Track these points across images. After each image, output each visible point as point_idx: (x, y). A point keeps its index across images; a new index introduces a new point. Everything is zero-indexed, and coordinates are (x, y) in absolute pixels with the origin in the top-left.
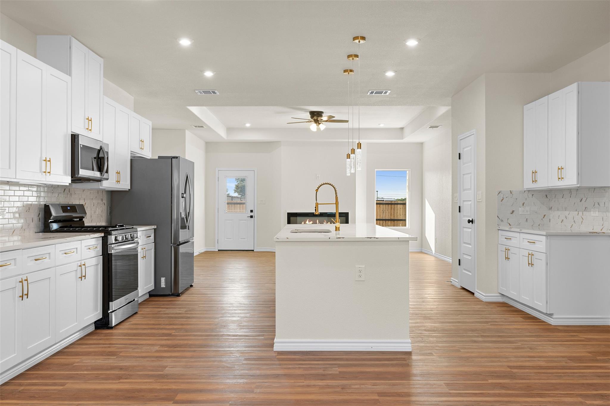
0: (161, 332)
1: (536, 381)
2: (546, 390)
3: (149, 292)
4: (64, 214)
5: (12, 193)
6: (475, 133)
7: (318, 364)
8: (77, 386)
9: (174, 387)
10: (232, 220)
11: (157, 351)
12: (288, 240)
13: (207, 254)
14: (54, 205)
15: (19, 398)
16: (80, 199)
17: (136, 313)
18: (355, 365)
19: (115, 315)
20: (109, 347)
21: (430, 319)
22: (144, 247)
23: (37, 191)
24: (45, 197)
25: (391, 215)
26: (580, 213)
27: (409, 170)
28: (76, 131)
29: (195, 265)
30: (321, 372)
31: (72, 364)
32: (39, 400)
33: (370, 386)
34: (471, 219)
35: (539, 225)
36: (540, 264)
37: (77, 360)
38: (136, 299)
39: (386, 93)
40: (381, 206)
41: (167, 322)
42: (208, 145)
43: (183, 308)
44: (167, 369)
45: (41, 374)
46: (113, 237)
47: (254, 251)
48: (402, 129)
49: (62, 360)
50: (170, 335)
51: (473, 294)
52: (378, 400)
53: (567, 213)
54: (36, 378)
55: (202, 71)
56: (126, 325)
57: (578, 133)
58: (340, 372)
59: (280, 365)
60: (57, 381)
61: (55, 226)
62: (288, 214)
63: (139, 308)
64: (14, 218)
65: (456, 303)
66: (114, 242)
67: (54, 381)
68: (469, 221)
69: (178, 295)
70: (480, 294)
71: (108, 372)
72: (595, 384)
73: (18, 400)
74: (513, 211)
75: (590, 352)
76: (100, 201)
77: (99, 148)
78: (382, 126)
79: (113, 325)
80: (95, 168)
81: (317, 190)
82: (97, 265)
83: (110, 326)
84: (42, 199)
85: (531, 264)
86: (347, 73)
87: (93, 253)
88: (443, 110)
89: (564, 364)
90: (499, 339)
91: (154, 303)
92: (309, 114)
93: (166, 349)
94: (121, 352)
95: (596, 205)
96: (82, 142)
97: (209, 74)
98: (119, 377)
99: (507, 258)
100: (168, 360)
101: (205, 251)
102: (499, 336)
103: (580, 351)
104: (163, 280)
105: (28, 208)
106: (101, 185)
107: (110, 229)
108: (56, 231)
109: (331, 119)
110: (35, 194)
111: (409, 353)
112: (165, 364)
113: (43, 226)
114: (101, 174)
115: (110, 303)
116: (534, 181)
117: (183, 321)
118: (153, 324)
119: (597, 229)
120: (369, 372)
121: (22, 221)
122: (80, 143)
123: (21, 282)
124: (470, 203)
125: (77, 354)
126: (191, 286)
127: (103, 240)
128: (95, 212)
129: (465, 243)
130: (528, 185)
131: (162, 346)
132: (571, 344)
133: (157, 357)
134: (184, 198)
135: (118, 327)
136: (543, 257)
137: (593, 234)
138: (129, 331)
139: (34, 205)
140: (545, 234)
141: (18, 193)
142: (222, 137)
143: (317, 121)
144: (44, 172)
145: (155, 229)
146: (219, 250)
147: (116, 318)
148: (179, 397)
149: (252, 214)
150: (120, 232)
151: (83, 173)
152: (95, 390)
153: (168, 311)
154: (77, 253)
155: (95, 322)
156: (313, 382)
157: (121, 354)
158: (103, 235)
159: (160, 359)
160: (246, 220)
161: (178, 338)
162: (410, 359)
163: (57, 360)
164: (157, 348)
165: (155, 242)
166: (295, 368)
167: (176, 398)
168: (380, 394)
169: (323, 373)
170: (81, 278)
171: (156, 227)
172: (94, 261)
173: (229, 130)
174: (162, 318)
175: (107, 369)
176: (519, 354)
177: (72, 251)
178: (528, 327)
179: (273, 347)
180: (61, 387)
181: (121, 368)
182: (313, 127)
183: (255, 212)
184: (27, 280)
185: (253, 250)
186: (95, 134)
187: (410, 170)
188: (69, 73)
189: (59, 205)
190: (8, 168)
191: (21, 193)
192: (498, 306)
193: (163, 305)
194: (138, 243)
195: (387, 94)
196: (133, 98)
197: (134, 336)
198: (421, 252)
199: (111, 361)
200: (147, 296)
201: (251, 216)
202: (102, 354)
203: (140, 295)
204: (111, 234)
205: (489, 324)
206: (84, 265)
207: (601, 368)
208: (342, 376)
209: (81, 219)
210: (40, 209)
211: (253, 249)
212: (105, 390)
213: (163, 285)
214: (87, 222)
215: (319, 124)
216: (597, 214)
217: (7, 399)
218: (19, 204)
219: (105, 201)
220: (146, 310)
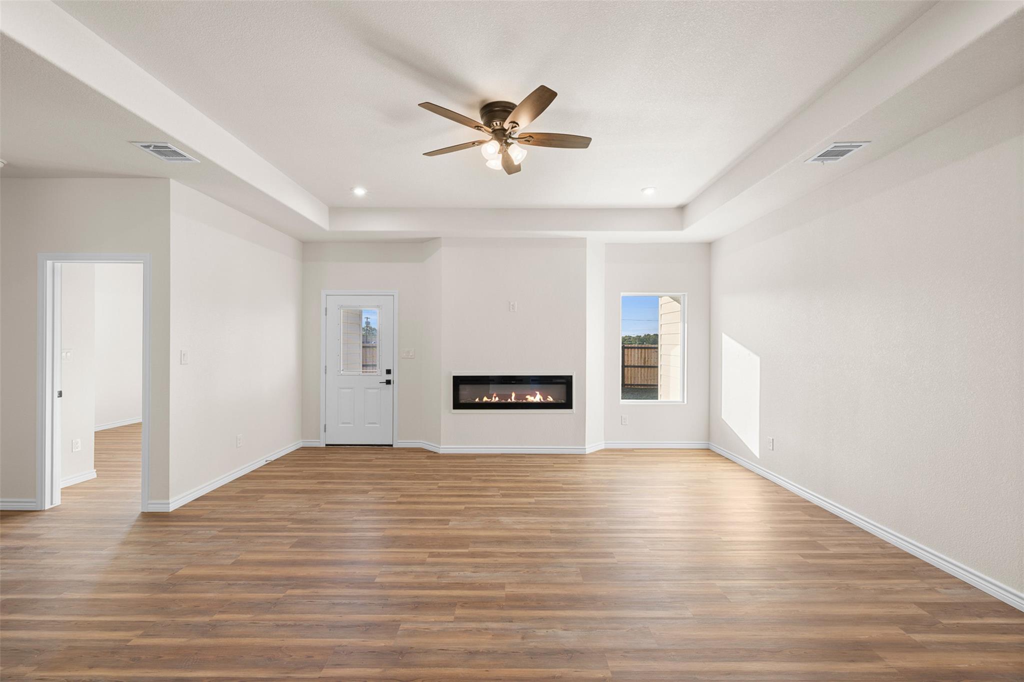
10: (352, 388)
27: (684, 295)
47: (394, 446)
101: (302, 446)
160: (378, 389)
187: (686, 294)
201: (387, 380)
211: (392, 444)
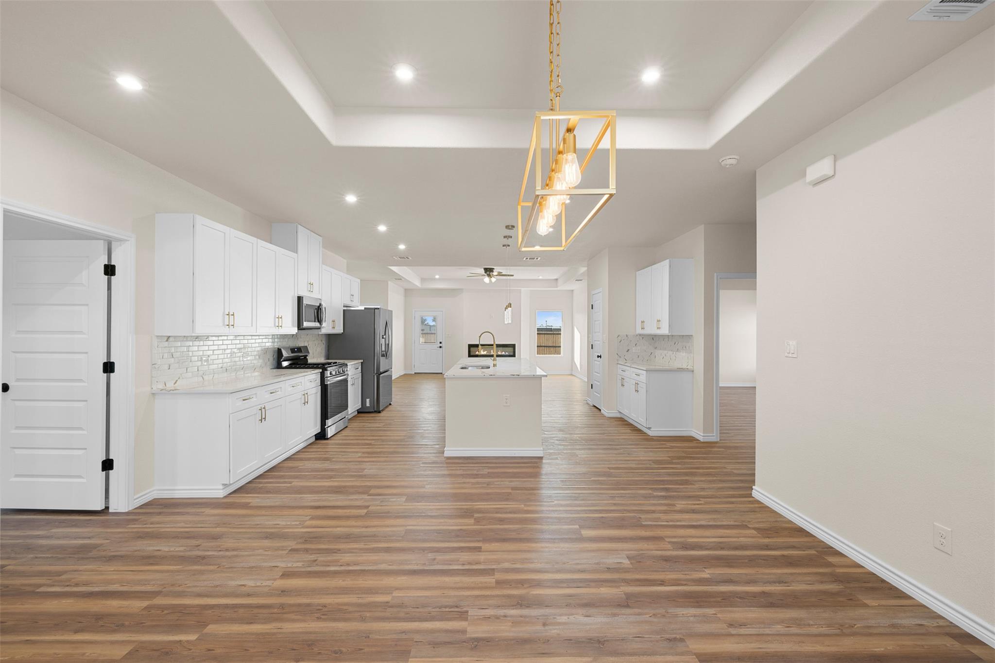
0: (363, 442)
1: (625, 479)
2: (629, 485)
3: (357, 410)
4: (293, 355)
5: (253, 341)
6: (601, 291)
7: (474, 467)
8: (301, 484)
9: (369, 484)
11: (359, 457)
12: (454, 377)
13: (406, 376)
14: (285, 348)
15: (259, 493)
16: (304, 342)
17: (347, 427)
18: (500, 467)
19: (330, 428)
20: (325, 454)
21: (563, 431)
22: (353, 377)
23: (272, 338)
24: (277, 342)
25: (553, 342)
26: (674, 353)
28: (301, 294)
29: (393, 386)
30: (475, 472)
31: (297, 467)
32: (273, 494)
33: (508, 483)
34: (599, 355)
35: (647, 360)
36: (643, 391)
37: (301, 464)
38: (346, 417)
39: (537, 259)
40: (546, 335)
41: (369, 434)
42: (407, 291)
43: (382, 422)
44: (366, 470)
45: (275, 475)
46: (329, 372)
48: (557, 280)
49: (290, 464)
50: (370, 444)
51: (600, 410)
52: (510, 493)
53: (666, 352)
54: (271, 478)
55: (397, 245)
56: (339, 436)
57: (670, 296)
58: (488, 473)
59: (447, 467)
60: (287, 480)
61: (285, 364)
62: (469, 345)
63: (349, 423)
64: (255, 359)
65: (586, 418)
66: (329, 375)
67: (284, 480)
68: (598, 357)
69: (379, 412)
70: (605, 411)
71: (323, 473)
72: (665, 480)
73: (259, 494)
74: (628, 350)
75: (669, 457)
76: (320, 342)
77: (318, 305)
78: (540, 277)
79: (329, 437)
80: (316, 320)
81: (480, 337)
82: (317, 393)
83: (326, 437)
84: (276, 344)
85: (637, 391)
86: (505, 247)
87: (313, 384)
88: (583, 269)
89: (648, 466)
90: (609, 447)
91: (361, 418)
92: (483, 269)
93: (366, 455)
94: (333, 458)
95: (684, 348)
96: (305, 302)
97: (402, 247)
98: (331, 477)
99: (623, 385)
100: (367, 463)
102: (609, 444)
103: (662, 456)
104: (368, 400)
105: (265, 351)
106: (321, 332)
107: (326, 366)
108: (286, 368)
109: (500, 274)
110: (270, 340)
111: (541, 458)
112: (365, 467)
113: (277, 364)
114: (320, 324)
115: (327, 421)
116: (643, 328)
117: (381, 433)
118: (359, 436)
119: (684, 366)
120: (510, 472)
121: (261, 361)
122: (304, 303)
123: (261, 410)
124: (598, 342)
125: (301, 459)
126: (390, 404)
127: (321, 374)
128: (316, 350)
129: (595, 372)
130: (639, 331)
131: (364, 453)
132: (658, 451)
133: (359, 462)
134: (384, 339)
135: (332, 438)
136: (644, 386)
137: (681, 370)
138: (341, 442)
139: (270, 348)
140: (645, 369)
141: (257, 341)
142: (417, 286)
143: (489, 276)
144: (278, 326)
145: (362, 363)
146: (415, 373)
147: (330, 431)
148: (372, 491)
149: (441, 345)
150: (334, 368)
151: (306, 324)
152: (313, 486)
153: (370, 425)
154: (301, 385)
155: (315, 435)
156: (468, 480)
157: (334, 460)
158: (321, 370)
159: (362, 463)
161: (376, 447)
162: (541, 462)
163: (286, 465)
164: (360, 455)
165: (362, 372)
166: (457, 470)
167: (370, 492)
168: (513, 489)
169: (477, 473)
170: (305, 403)
171: (362, 361)
172: (314, 391)
173: (423, 280)
174: (366, 431)
175: (322, 471)
176: (619, 458)
177: (298, 384)
178: (633, 437)
179: (444, 453)
180: (289, 485)
181: (332, 470)
182: (487, 280)
183: (443, 343)
184: (264, 408)
185: (442, 373)
186: (316, 295)
188: (295, 251)
189: (289, 348)
190: (250, 325)
191: (260, 341)
192: (616, 421)
193: (368, 420)
194: (348, 375)
195: (539, 259)
196: (345, 261)
197: (344, 445)
198: (572, 375)
199: (326, 465)
200: (356, 413)
202: (319, 459)
203: (349, 413)
204: (326, 370)
205: (606, 435)
206: (307, 394)
207: (673, 468)
208: (489, 475)
209: (305, 357)
210: (274, 352)
212: (321, 486)
213: (368, 405)
214: (310, 360)
215: (491, 277)
216: (684, 354)
217: (251, 494)
218: (259, 349)
219: (324, 342)
220: (355, 424)
